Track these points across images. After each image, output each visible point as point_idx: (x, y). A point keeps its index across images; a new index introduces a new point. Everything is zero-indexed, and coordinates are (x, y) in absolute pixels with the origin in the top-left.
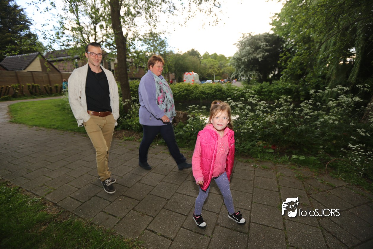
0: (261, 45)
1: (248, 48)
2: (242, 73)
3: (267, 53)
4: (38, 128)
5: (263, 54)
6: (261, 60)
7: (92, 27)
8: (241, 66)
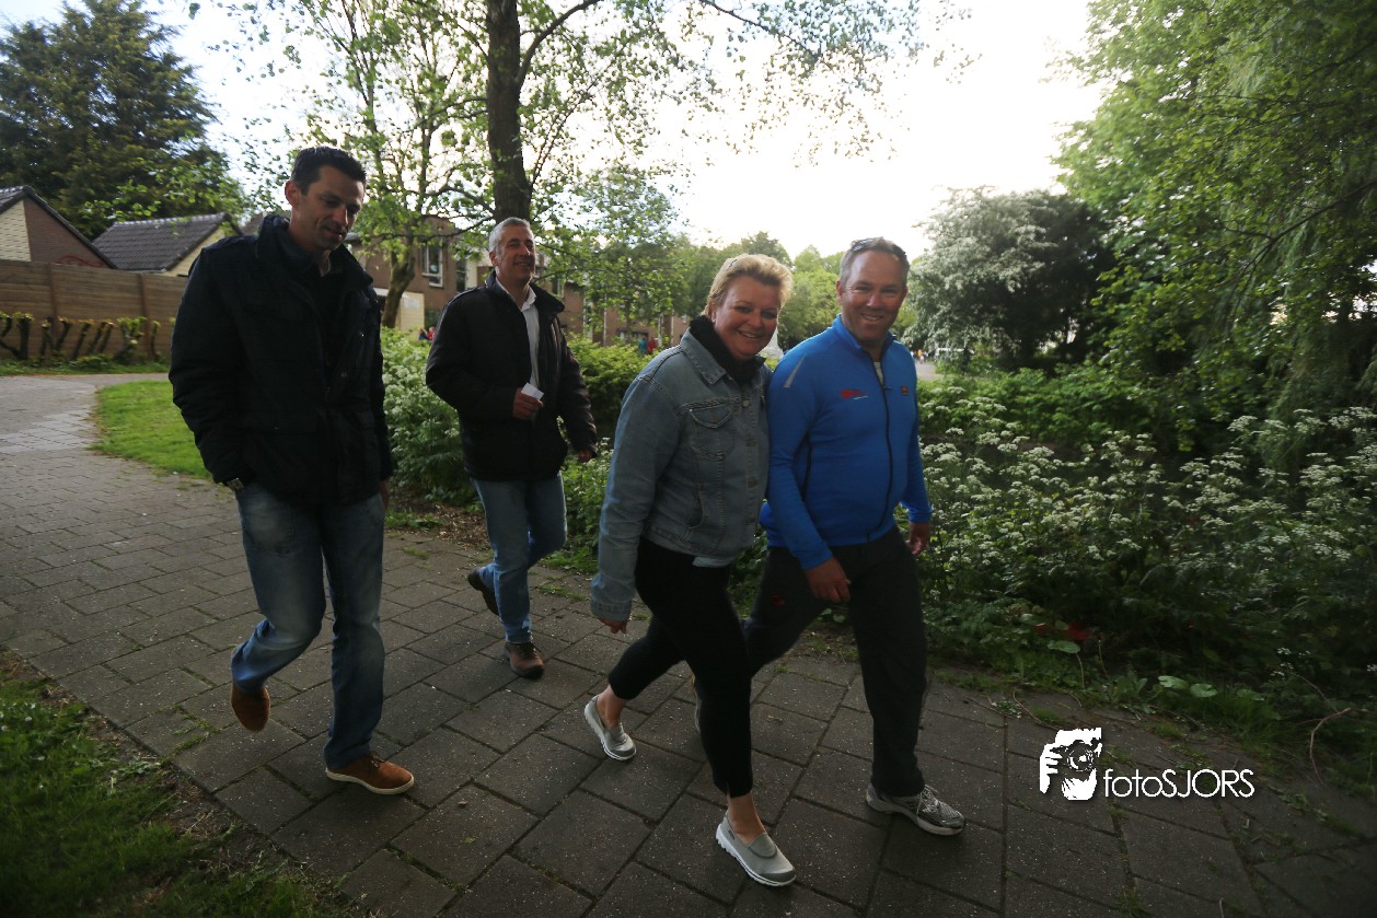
0: (1018, 234)
1: (971, 240)
2: (939, 332)
3: (1038, 265)
4: (187, 479)
5: (1026, 266)
6: (1015, 288)
7: (418, 136)
8: (939, 306)
